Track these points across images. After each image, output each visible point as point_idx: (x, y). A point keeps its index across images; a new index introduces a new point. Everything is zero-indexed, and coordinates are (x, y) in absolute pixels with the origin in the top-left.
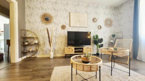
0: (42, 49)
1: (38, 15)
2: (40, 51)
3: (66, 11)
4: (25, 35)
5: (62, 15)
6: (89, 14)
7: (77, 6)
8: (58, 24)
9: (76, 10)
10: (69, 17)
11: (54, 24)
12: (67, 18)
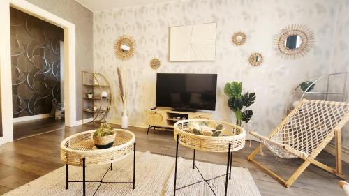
0: (115, 108)
1: (110, 43)
2: (112, 112)
3: (162, 24)
4: (92, 81)
5: (154, 36)
6: (224, 21)
7: (190, 8)
8: (144, 58)
9: (185, 18)
10: (167, 39)
11: (137, 58)
12: (165, 41)
